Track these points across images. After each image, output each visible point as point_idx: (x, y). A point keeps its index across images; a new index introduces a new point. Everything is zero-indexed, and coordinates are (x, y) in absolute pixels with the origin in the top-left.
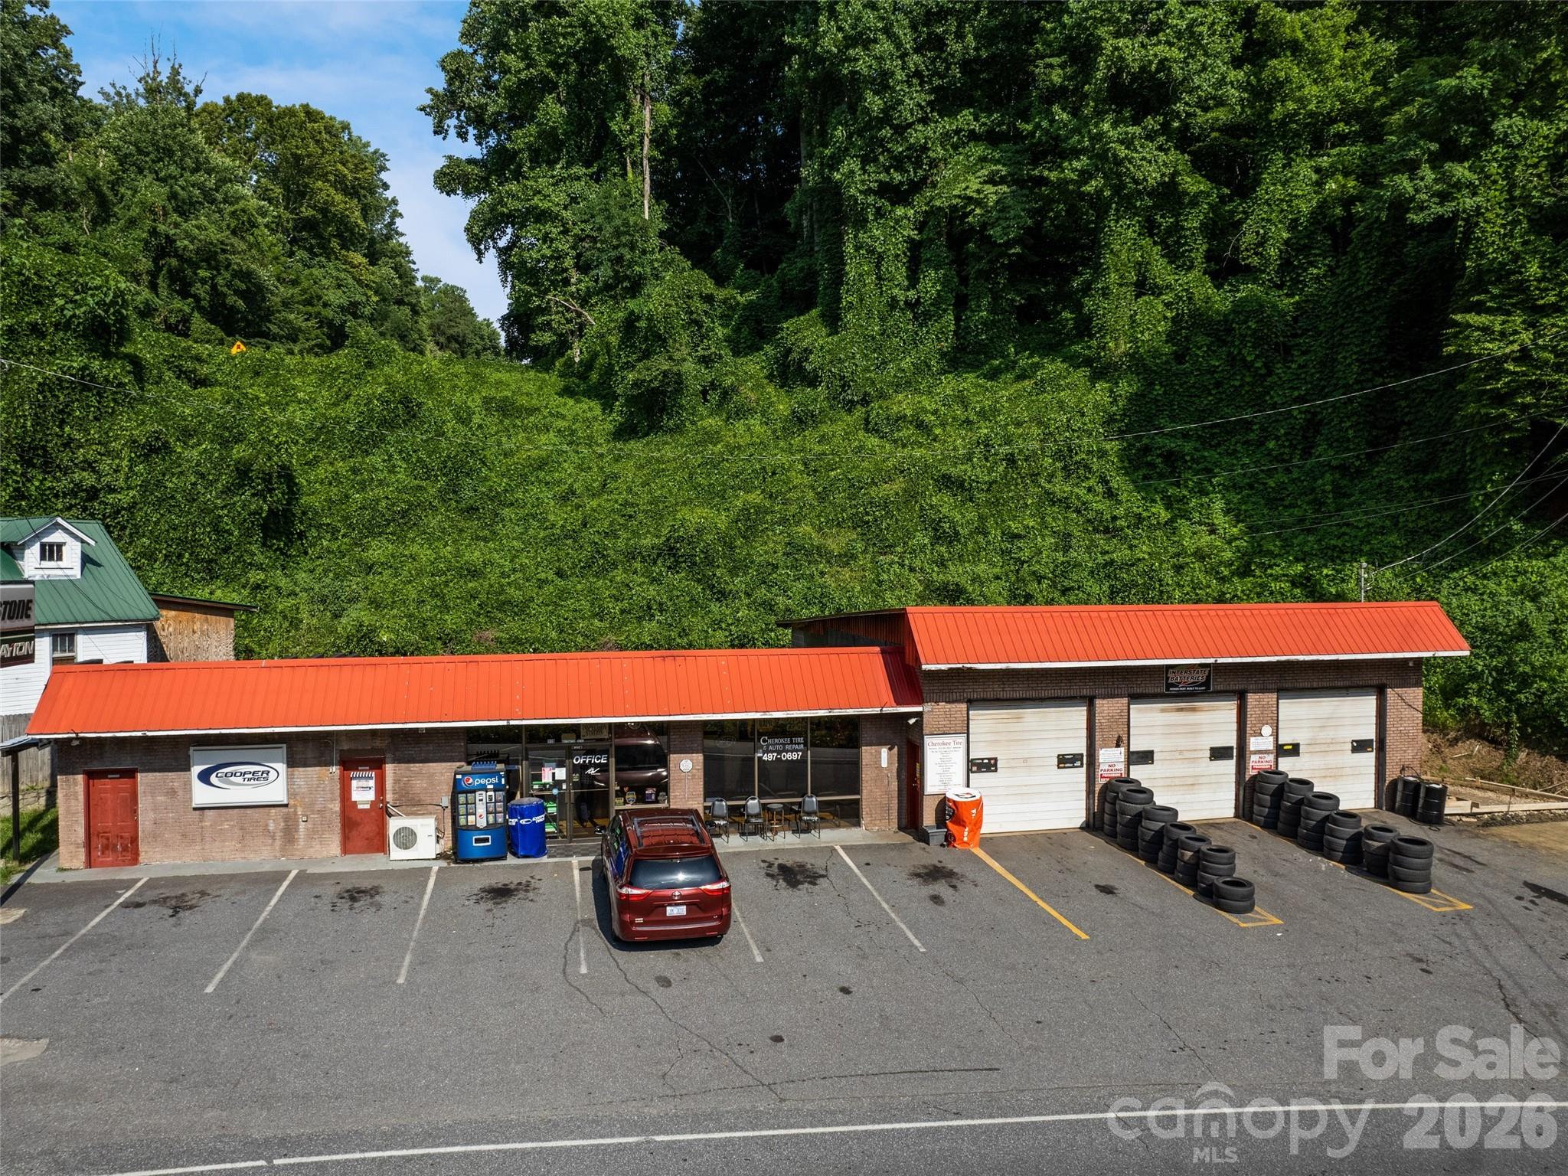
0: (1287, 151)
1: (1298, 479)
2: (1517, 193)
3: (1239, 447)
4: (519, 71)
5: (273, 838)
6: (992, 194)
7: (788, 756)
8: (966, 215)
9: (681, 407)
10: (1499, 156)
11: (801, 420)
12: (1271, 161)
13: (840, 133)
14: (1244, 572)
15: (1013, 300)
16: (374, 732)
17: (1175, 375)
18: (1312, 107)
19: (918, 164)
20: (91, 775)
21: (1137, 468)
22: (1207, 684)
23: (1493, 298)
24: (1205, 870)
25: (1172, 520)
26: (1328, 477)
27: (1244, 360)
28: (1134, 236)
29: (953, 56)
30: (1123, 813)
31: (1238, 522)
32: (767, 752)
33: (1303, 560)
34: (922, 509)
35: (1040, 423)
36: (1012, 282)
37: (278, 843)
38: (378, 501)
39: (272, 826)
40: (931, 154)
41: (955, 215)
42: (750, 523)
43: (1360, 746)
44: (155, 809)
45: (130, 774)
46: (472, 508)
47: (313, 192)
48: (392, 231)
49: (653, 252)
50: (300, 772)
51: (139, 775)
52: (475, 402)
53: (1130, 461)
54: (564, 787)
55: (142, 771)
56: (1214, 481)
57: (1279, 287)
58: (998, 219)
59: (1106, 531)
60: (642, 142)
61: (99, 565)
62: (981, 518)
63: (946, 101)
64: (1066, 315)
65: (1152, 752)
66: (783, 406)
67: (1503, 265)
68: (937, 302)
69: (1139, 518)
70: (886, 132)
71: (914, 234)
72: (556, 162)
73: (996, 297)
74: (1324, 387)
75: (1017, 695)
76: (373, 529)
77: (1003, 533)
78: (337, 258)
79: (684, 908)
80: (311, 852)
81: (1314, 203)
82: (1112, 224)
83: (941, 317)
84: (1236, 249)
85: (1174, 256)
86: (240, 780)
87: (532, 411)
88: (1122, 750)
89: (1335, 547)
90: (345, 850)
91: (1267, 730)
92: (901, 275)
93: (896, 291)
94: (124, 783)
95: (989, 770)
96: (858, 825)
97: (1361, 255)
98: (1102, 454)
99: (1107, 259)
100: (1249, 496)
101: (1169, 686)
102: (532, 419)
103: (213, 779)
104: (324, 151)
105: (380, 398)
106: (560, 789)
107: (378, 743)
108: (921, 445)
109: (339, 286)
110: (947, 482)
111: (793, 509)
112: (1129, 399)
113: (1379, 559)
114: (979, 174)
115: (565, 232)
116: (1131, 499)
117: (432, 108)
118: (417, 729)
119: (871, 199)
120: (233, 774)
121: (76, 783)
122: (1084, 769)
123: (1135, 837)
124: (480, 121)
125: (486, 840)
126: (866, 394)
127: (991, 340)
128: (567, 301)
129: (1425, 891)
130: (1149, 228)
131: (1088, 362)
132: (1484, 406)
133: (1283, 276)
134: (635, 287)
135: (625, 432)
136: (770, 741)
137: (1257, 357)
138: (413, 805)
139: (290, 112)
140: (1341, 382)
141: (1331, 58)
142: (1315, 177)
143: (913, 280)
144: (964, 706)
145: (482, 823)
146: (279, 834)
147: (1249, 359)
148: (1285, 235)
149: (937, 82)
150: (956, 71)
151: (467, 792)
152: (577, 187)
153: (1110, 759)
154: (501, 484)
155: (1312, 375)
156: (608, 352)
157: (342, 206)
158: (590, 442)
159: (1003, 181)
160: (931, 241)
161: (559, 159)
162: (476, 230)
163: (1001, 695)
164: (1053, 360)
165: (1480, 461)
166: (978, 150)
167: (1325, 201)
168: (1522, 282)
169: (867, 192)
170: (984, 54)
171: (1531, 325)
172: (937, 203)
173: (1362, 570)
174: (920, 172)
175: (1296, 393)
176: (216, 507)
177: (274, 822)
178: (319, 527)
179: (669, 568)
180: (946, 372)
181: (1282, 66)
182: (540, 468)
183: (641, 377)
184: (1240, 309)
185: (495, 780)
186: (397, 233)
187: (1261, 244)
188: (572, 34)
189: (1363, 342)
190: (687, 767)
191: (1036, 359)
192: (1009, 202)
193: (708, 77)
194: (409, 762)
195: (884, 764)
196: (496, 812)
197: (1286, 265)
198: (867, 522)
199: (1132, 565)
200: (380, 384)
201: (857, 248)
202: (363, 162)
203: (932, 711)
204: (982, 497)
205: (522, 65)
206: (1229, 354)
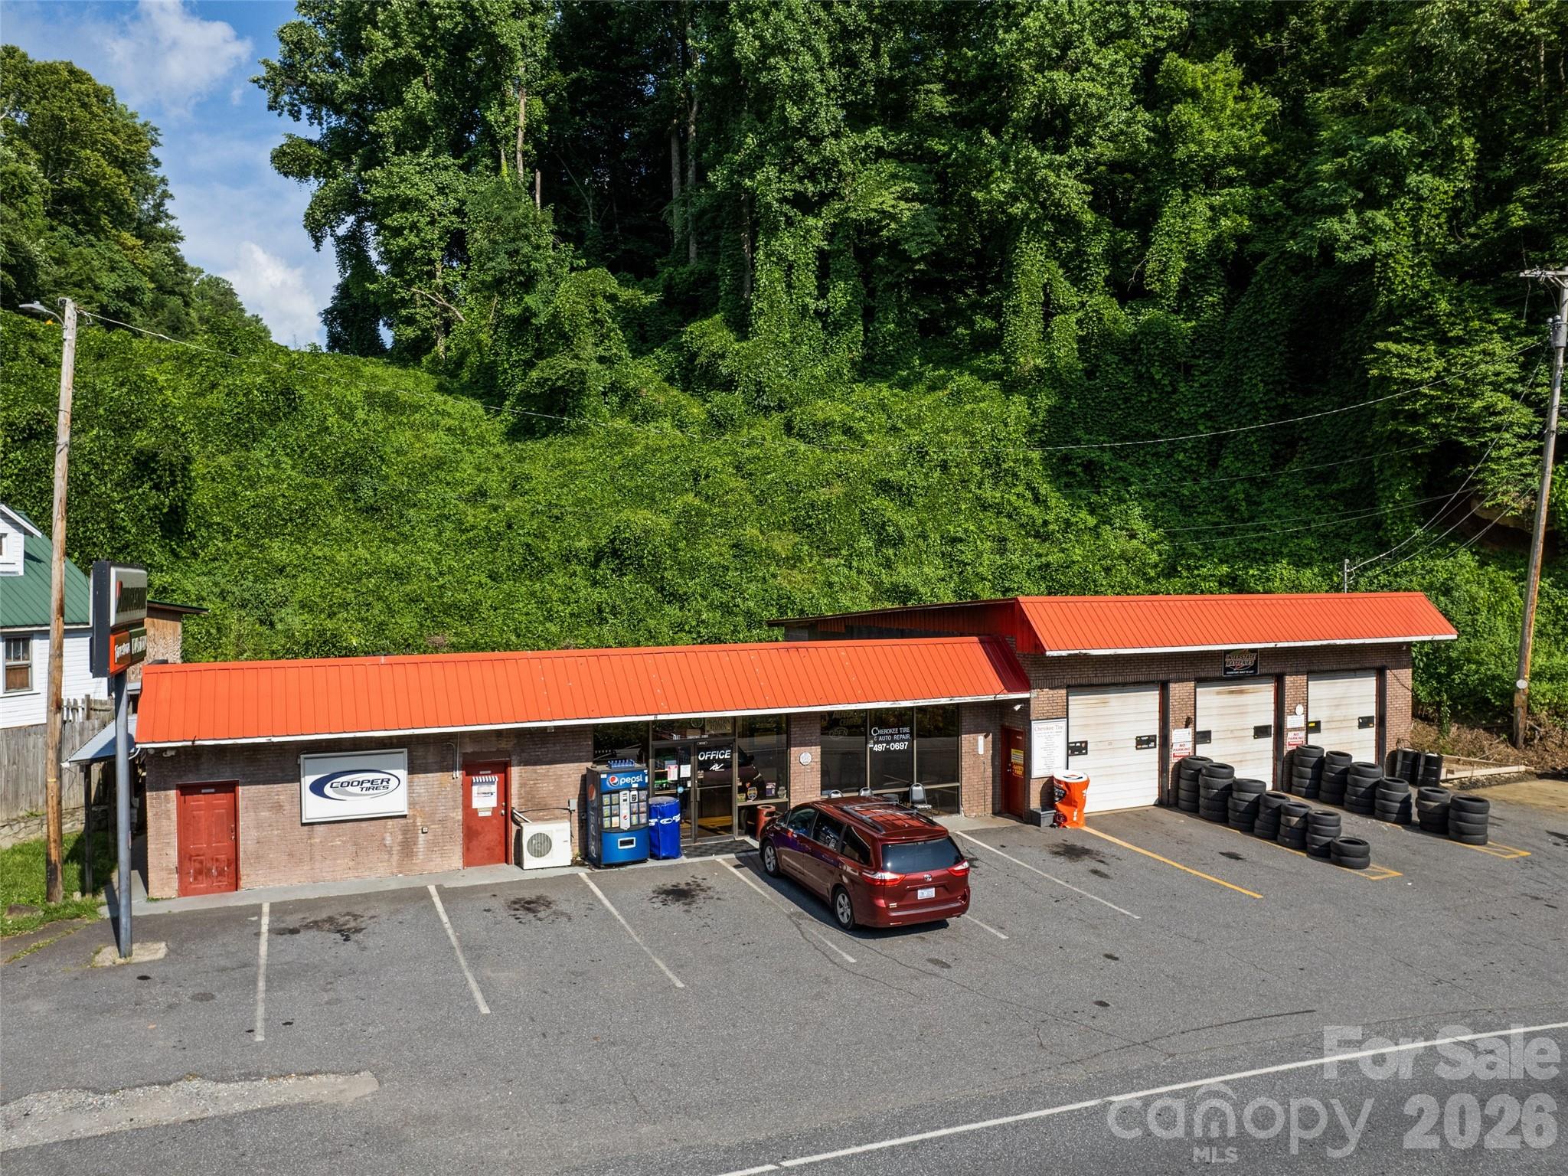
0: (1186, 188)
1: (1209, 488)
2: (1423, 239)
3: (1149, 458)
4: (385, 51)
5: (391, 854)
6: (906, 211)
7: (896, 746)
8: (881, 229)
9: (584, 407)
10: (1406, 207)
11: (719, 424)
12: (1171, 196)
13: (751, 140)
14: (1171, 572)
15: (917, 314)
16: (499, 733)
17: (1088, 390)
18: (1210, 150)
19: (828, 178)
20: (185, 790)
21: (1059, 477)
22: (1254, 667)
23: (1407, 328)
24: (1316, 832)
25: (1096, 526)
26: (1238, 486)
27: (1153, 378)
28: (1042, 258)
29: (867, 74)
30: (1208, 787)
31: (1156, 527)
32: (877, 742)
33: (1227, 562)
34: (863, 513)
35: (966, 433)
36: (914, 299)
37: (395, 858)
38: (274, 499)
39: (388, 841)
40: (842, 167)
41: (870, 228)
42: (691, 525)
43: (1364, 722)
44: (259, 826)
45: (230, 788)
46: (372, 508)
47: (79, 162)
48: (160, 214)
49: (546, 247)
50: (421, 778)
51: (240, 789)
52: (355, 396)
53: (1052, 470)
54: (689, 784)
55: (244, 784)
56: (1132, 489)
57: (1177, 312)
58: (913, 234)
59: (1037, 535)
60: (515, 136)
61: (39, 561)
62: (921, 522)
63: (858, 117)
64: (960, 330)
65: (1209, 732)
66: (696, 410)
67: (1414, 301)
68: (847, 312)
69: (1068, 524)
70: (803, 143)
71: (824, 244)
72: (423, 147)
73: (902, 311)
74: (1227, 405)
75: (1107, 680)
76: (269, 530)
77: (942, 537)
78: (107, 238)
79: (933, 890)
80: (431, 866)
81: (1210, 237)
82: (1024, 245)
83: (851, 327)
84: (1141, 275)
85: (1077, 278)
86: (357, 790)
87: (416, 408)
88: (1190, 730)
89: (1256, 550)
90: (469, 861)
91: (1300, 709)
92: (810, 282)
93: (808, 300)
94: (222, 799)
95: (1081, 753)
96: (958, 812)
97: (1266, 286)
98: (1028, 462)
99: (1019, 280)
100: (1163, 503)
101: (1227, 669)
102: (417, 416)
103: (327, 790)
104: (94, 116)
105: (260, 388)
106: (685, 786)
107: (504, 745)
108: (853, 451)
109: (113, 269)
110: (885, 487)
111: (733, 511)
112: (1049, 411)
113: (1300, 562)
114: (892, 190)
115: (432, 222)
116: (1059, 506)
117: (267, 81)
118: (546, 728)
119: (786, 208)
120: (350, 784)
121: (167, 800)
122: (1156, 750)
123: (1226, 809)
124: (321, 99)
125: (631, 842)
126: (781, 400)
127: (897, 351)
128: (434, 295)
129: (1484, 843)
130: (1053, 253)
131: (997, 376)
132: (1400, 424)
133: (1181, 301)
134: (528, 284)
135: (519, 432)
136: (880, 732)
137: (1164, 375)
138: (542, 809)
139: (52, 69)
140: (1248, 401)
141: (1223, 108)
142: (1209, 214)
143: (823, 292)
144: (1064, 692)
145: (625, 825)
146: (396, 848)
147: (1157, 377)
148: (1184, 265)
149: (850, 98)
150: (871, 89)
151: (611, 792)
152: (445, 177)
153: (1181, 739)
154: (403, 484)
155: (1216, 393)
156: (480, 350)
157: (116, 179)
158: (482, 441)
159: (915, 198)
160: (841, 252)
161: (424, 147)
162: (318, 215)
163: (1095, 681)
164: (961, 373)
165: (1388, 473)
166: (891, 167)
167: (1220, 235)
168: (1431, 317)
169: (784, 200)
170: (897, 74)
171: (1441, 354)
172: (853, 215)
173: (1283, 569)
174: (831, 185)
175: (1202, 410)
176: (113, 501)
177: (391, 836)
178: (209, 526)
179: (613, 570)
180: (855, 381)
181: (1185, 112)
182: (438, 468)
183: (545, 375)
184: (1147, 331)
185: (639, 779)
186: (167, 216)
187: (1162, 272)
188: (452, 17)
189: (1268, 364)
190: (806, 760)
191: (942, 372)
192: (923, 218)
193: (574, 75)
194: (535, 764)
195: (981, 751)
196: (639, 813)
197: (1184, 292)
198: (809, 525)
199: (1067, 567)
200: (258, 374)
201: (768, 256)
202: (137, 133)
203: (1039, 698)
204: (920, 502)
205: (390, 44)
206: (1135, 371)
